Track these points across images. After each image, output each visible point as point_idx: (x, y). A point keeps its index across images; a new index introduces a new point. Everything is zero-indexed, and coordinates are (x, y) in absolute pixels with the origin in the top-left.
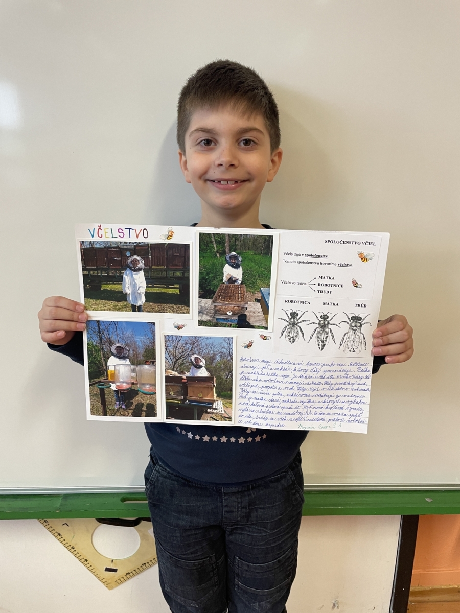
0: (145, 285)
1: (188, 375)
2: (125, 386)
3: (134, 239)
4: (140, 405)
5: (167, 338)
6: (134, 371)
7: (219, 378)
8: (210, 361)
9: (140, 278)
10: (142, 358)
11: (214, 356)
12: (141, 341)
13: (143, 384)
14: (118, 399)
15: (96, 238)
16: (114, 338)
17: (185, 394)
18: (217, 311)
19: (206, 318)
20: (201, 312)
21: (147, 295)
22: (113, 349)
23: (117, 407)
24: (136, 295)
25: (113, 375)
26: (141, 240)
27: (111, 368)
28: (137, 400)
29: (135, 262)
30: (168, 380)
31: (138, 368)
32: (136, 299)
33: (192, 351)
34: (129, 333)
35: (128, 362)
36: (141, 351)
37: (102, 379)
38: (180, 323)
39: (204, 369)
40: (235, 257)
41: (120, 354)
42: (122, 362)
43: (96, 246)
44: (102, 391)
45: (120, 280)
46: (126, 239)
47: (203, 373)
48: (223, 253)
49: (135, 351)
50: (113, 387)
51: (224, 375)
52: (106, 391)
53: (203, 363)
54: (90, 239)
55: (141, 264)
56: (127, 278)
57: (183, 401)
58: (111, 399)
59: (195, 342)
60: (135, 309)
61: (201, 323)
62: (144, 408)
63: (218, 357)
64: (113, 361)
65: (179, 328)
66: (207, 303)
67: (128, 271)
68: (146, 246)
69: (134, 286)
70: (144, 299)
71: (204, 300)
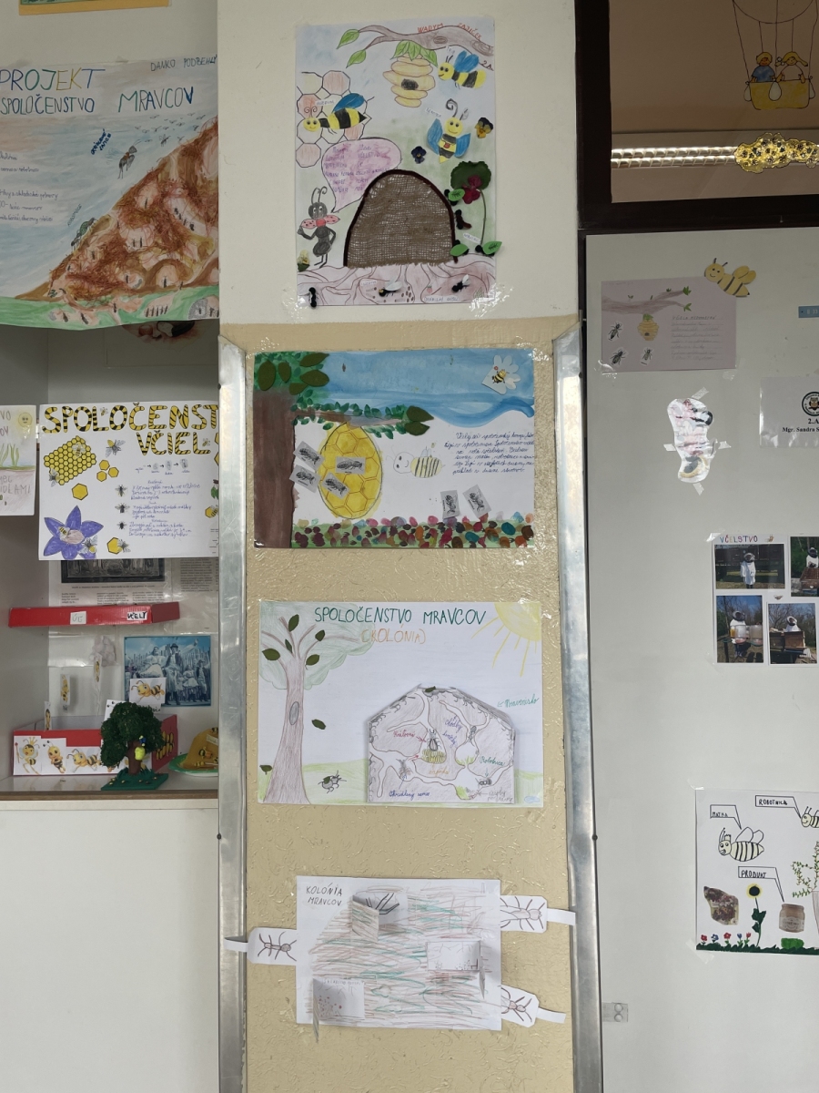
0: (755, 571)
1: (785, 630)
2: (742, 640)
3: (748, 543)
4: (752, 654)
5: (770, 606)
6: (748, 629)
7: (807, 632)
8: (800, 620)
9: (752, 567)
10: (753, 620)
11: (803, 616)
12: (752, 608)
13: (754, 639)
14: (737, 650)
15: (725, 543)
16: (735, 607)
17: (784, 645)
18: (804, 586)
19: (796, 591)
20: (793, 587)
21: (756, 577)
22: (734, 614)
23: (736, 656)
24: (749, 578)
25: (734, 633)
26: (753, 543)
27: (733, 628)
28: (751, 650)
29: (749, 557)
30: (771, 635)
31: (751, 627)
32: (749, 581)
33: (788, 614)
34: (745, 603)
35: (744, 623)
36: (753, 615)
37: (726, 636)
38: (779, 595)
39: (796, 626)
40: (812, 551)
41: (739, 618)
42: (740, 623)
43: (724, 548)
44: (726, 644)
45: (739, 568)
46: (743, 543)
47: (796, 629)
48: (806, 549)
49: (749, 615)
50: (734, 641)
51: (810, 630)
52: (729, 644)
53: (795, 621)
54: (721, 543)
55: (753, 558)
56: (743, 568)
57: (782, 650)
58: (732, 650)
59: (789, 607)
60: (749, 587)
61: (793, 595)
62: (755, 656)
63: (805, 617)
64: (734, 623)
65: (778, 598)
66: (797, 581)
67: (744, 563)
68: (756, 546)
69: (748, 572)
70: (754, 581)
71: (794, 579)
